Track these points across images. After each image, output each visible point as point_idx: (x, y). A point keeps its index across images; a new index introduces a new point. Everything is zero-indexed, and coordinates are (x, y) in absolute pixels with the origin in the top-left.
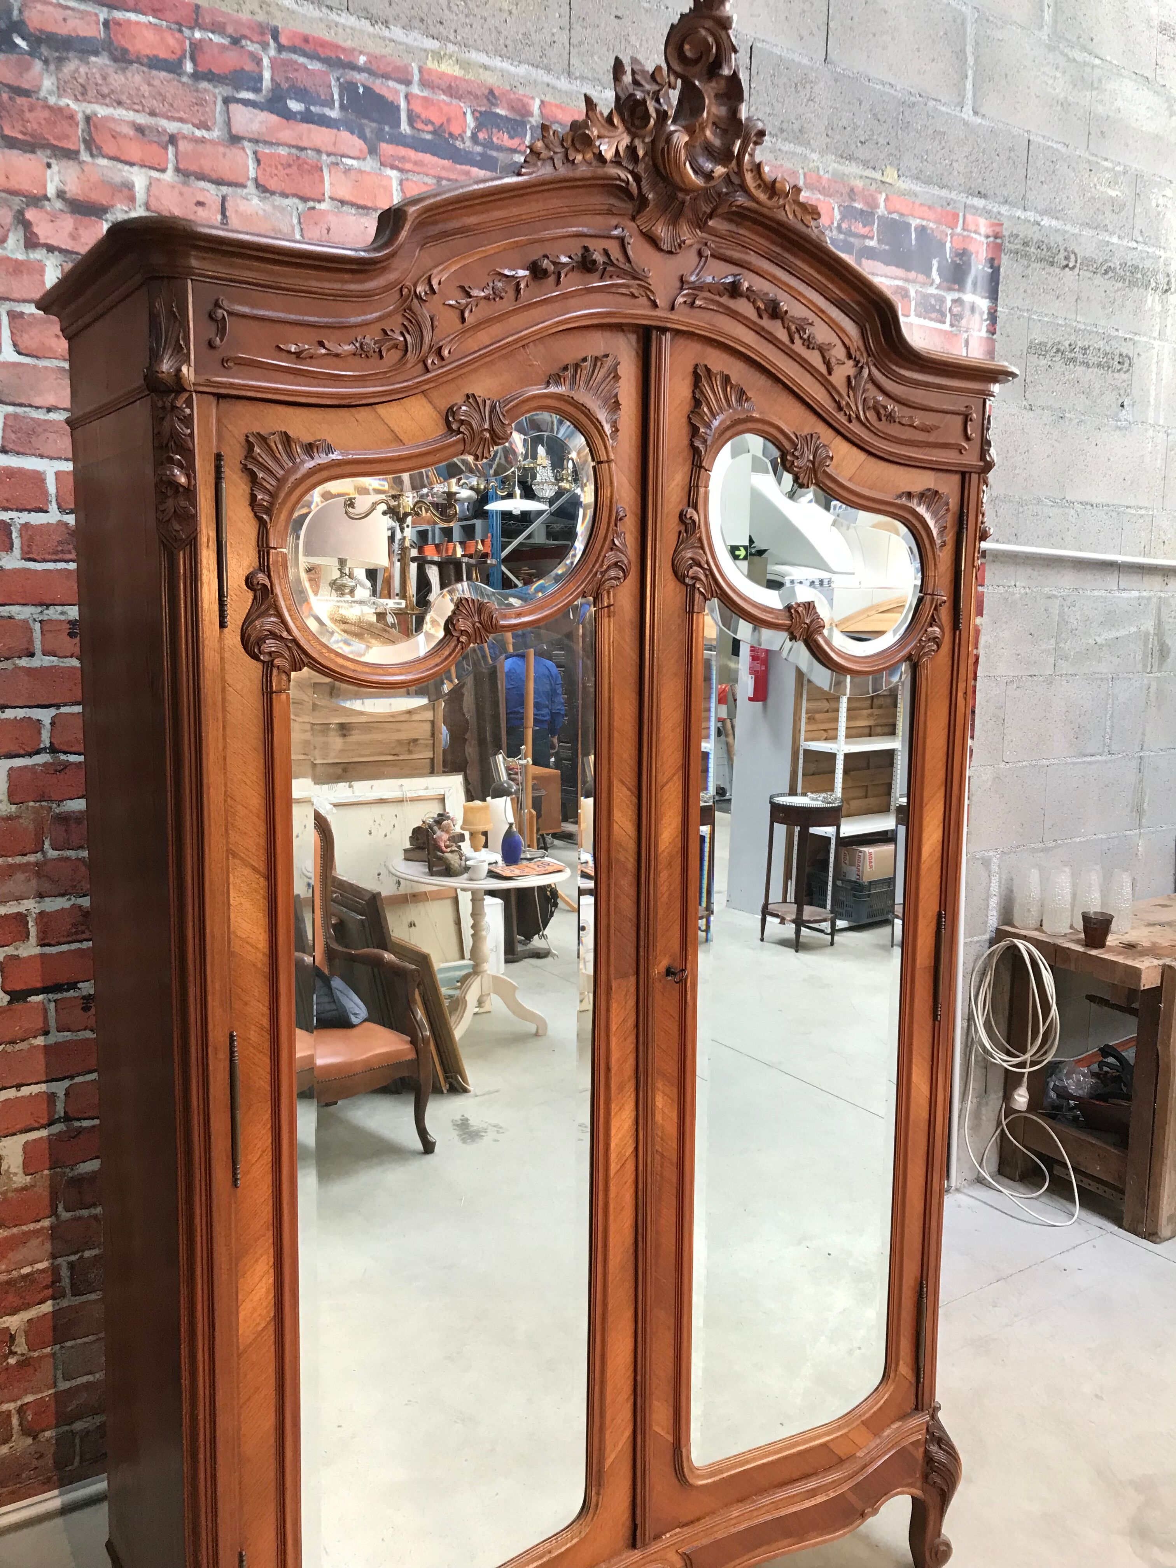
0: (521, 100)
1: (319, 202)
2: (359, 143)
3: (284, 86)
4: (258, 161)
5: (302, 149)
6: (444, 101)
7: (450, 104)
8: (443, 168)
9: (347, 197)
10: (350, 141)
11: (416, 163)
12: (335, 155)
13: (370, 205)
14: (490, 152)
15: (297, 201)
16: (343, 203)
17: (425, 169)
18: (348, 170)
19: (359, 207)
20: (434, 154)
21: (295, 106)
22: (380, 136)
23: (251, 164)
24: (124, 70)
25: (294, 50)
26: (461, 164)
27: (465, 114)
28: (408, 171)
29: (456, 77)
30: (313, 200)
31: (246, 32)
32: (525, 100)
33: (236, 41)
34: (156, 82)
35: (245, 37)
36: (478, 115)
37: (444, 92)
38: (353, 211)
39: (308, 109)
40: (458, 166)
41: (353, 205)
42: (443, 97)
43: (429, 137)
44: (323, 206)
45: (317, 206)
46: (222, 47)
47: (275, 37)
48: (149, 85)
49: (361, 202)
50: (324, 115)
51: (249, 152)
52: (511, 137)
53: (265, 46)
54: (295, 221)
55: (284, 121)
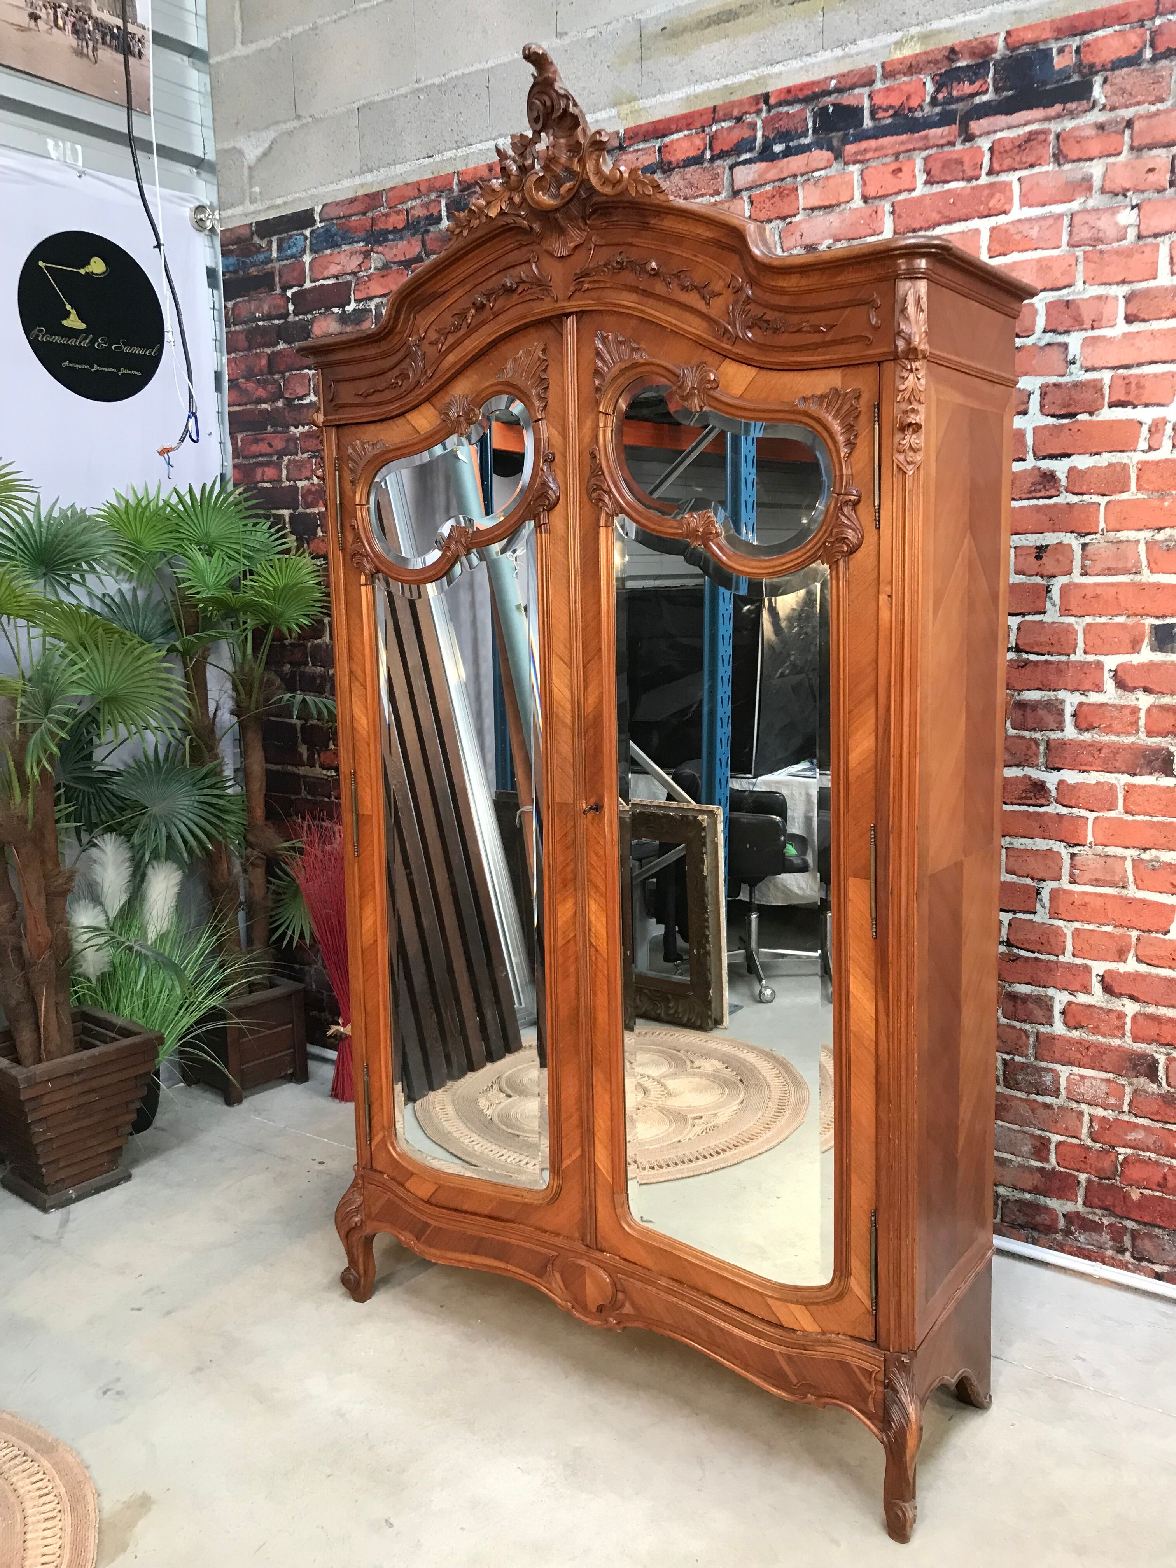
0: (984, 43)
1: (795, 215)
2: (827, 155)
3: (771, 136)
4: (752, 202)
5: (783, 179)
6: (904, 82)
7: (910, 83)
8: (902, 143)
9: (817, 203)
10: (821, 156)
11: (876, 150)
12: (807, 173)
13: (834, 203)
14: (948, 108)
15: (778, 221)
16: (813, 209)
17: (884, 152)
18: (817, 181)
19: (825, 207)
20: (892, 135)
21: (778, 148)
22: (845, 141)
23: (747, 206)
24: (669, 176)
25: (780, 104)
26: (919, 132)
27: (925, 83)
28: (868, 160)
29: (917, 55)
30: (790, 216)
31: (746, 109)
32: (989, 40)
33: (739, 120)
34: (688, 176)
35: (746, 113)
36: (937, 78)
37: (905, 74)
38: (821, 213)
39: (787, 146)
40: (916, 135)
41: (820, 208)
42: (905, 79)
43: (889, 121)
44: (798, 218)
45: (794, 219)
46: (731, 129)
47: (766, 102)
48: (684, 179)
49: (826, 203)
50: (800, 145)
51: (746, 199)
52: (972, 83)
53: (759, 112)
54: (777, 237)
55: (770, 163)
